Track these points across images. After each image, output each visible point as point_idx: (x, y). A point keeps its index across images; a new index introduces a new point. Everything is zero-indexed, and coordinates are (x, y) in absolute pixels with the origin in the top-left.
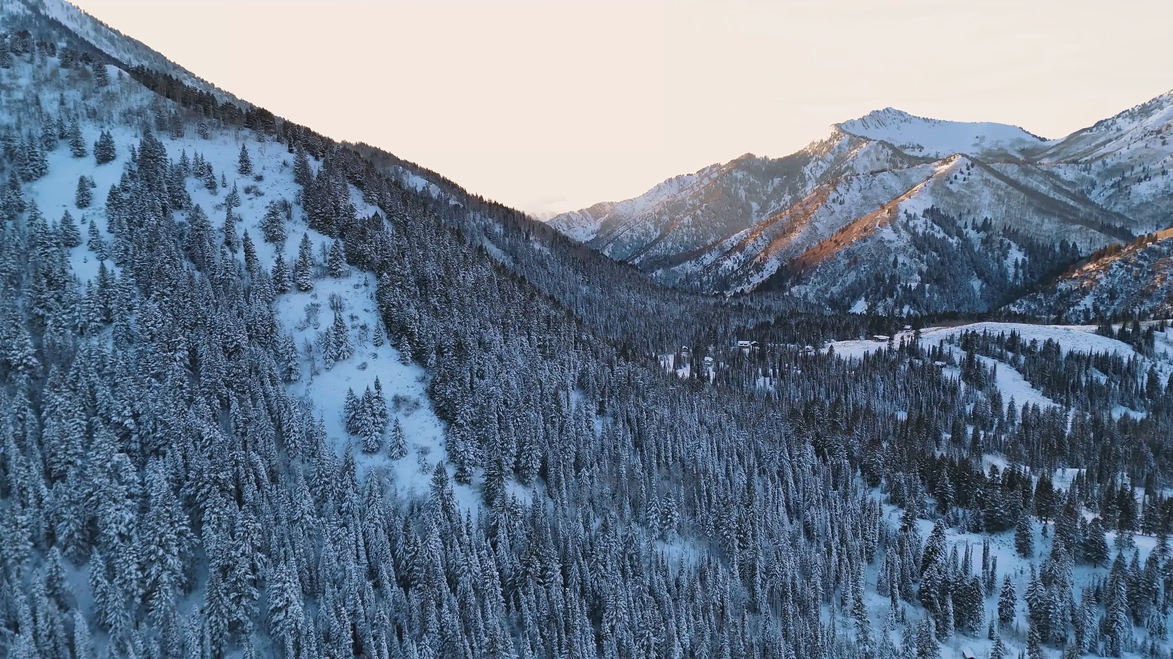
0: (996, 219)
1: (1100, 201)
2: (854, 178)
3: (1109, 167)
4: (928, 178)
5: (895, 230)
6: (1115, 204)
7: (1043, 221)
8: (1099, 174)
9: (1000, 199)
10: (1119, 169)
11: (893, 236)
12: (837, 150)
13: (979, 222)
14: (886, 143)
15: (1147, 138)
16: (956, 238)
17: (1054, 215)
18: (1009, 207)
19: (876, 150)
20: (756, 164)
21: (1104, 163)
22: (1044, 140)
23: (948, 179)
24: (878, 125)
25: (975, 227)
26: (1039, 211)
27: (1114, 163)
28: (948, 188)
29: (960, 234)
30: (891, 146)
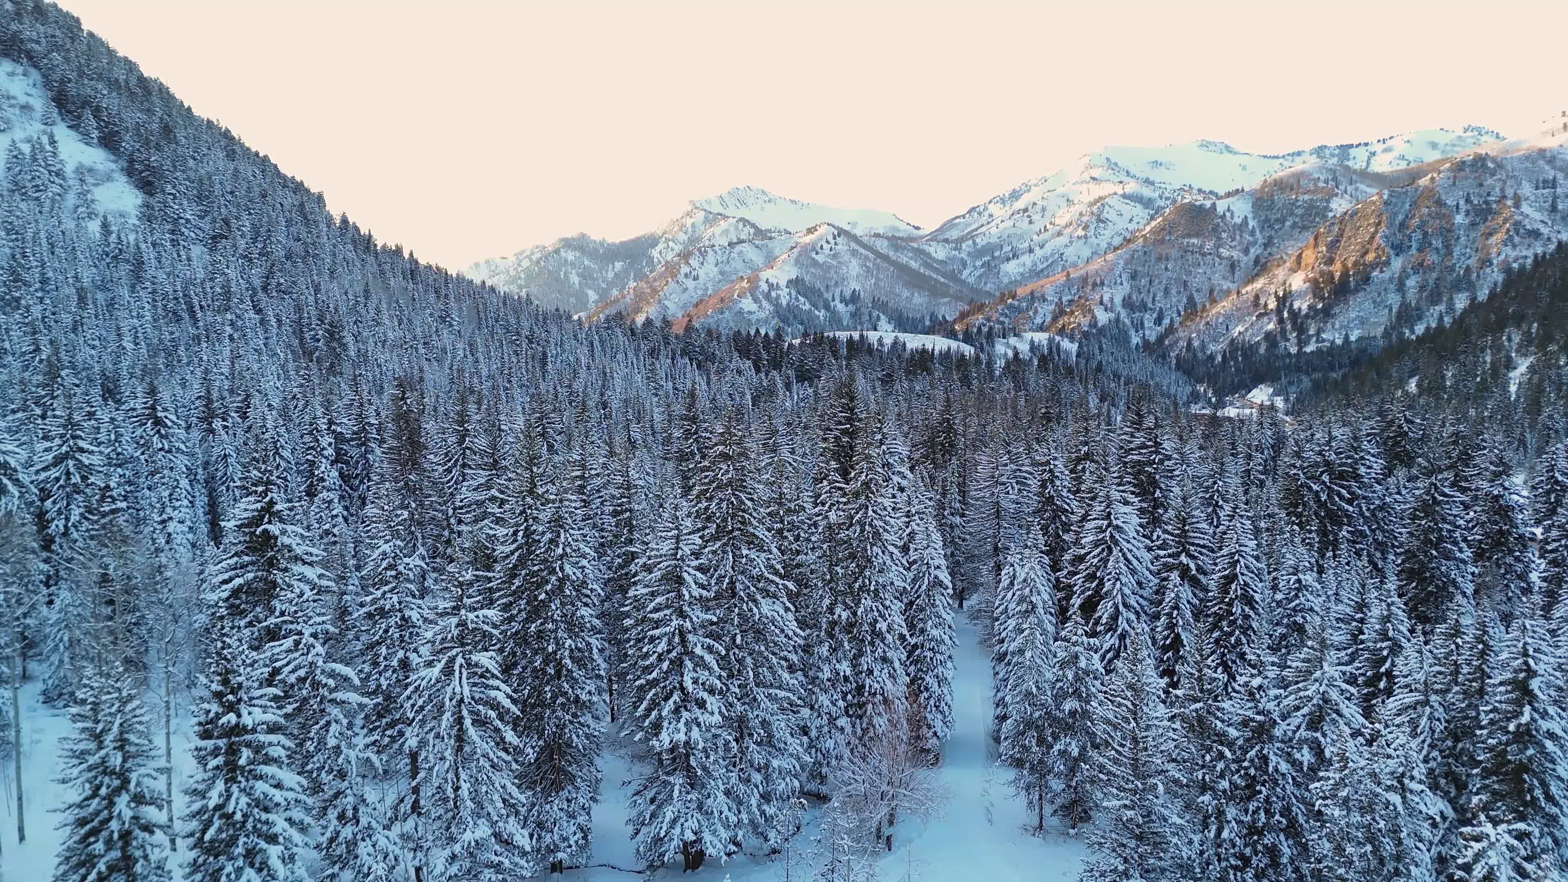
0: (865, 291)
1: (971, 280)
2: (709, 250)
3: (979, 246)
4: (793, 248)
5: (756, 300)
6: (986, 284)
7: (913, 294)
8: (969, 254)
9: (868, 270)
10: (989, 249)
11: (754, 307)
12: (690, 230)
13: (848, 294)
14: (748, 221)
15: (1015, 217)
16: (823, 311)
17: (923, 288)
18: (877, 279)
19: (737, 228)
20: (591, 246)
21: (974, 243)
22: (918, 228)
23: (814, 249)
24: (738, 204)
25: (843, 300)
26: (908, 284)
27: (984, 243)
28: (814, 259)
29: (827, 307)
30: (753, 226)
